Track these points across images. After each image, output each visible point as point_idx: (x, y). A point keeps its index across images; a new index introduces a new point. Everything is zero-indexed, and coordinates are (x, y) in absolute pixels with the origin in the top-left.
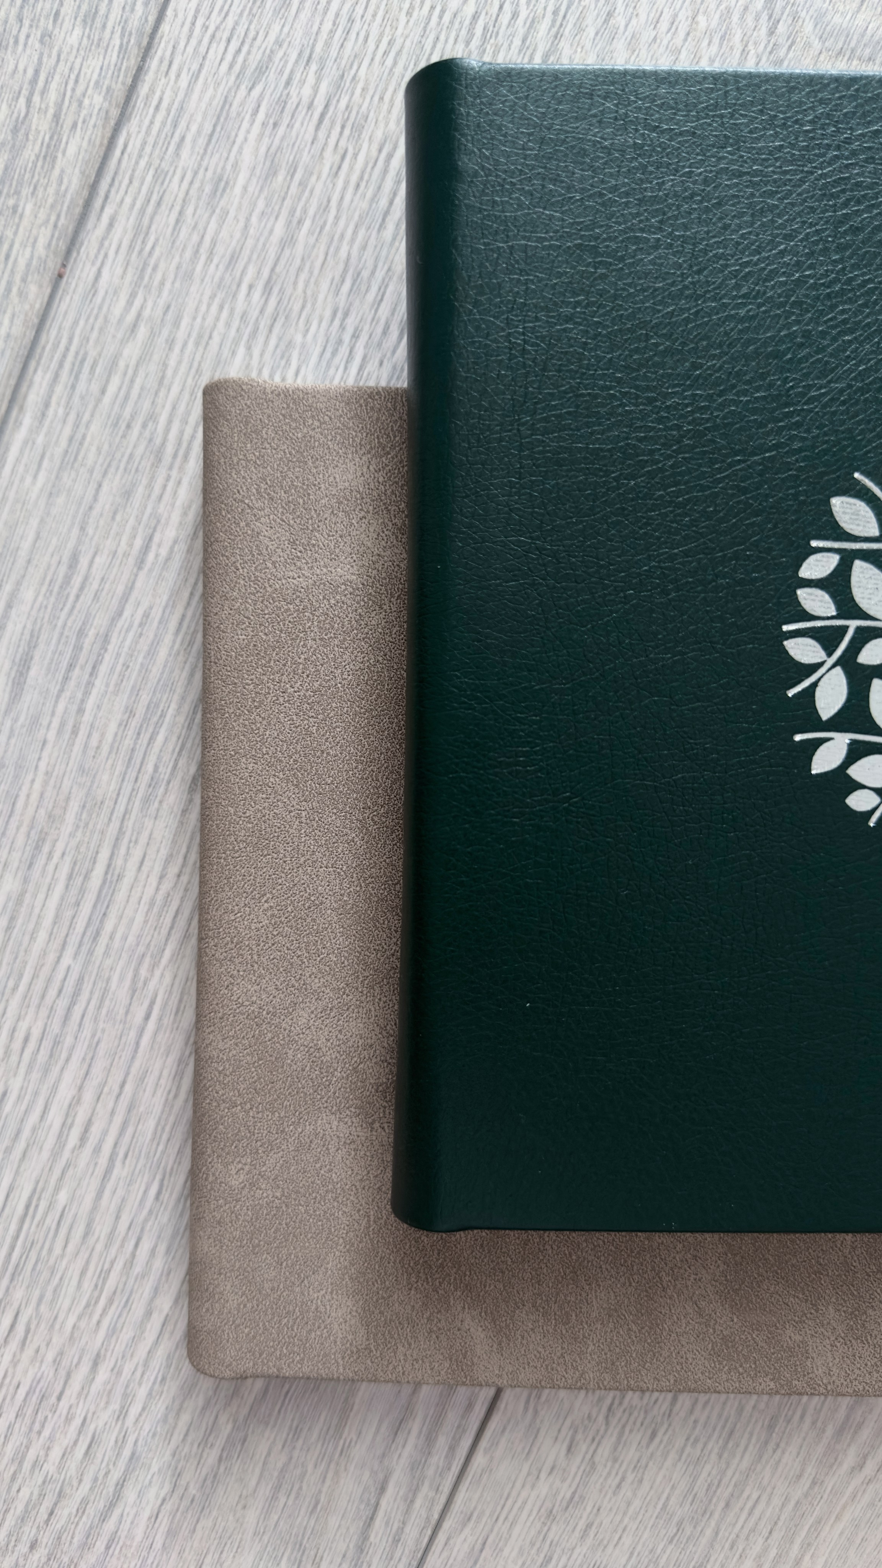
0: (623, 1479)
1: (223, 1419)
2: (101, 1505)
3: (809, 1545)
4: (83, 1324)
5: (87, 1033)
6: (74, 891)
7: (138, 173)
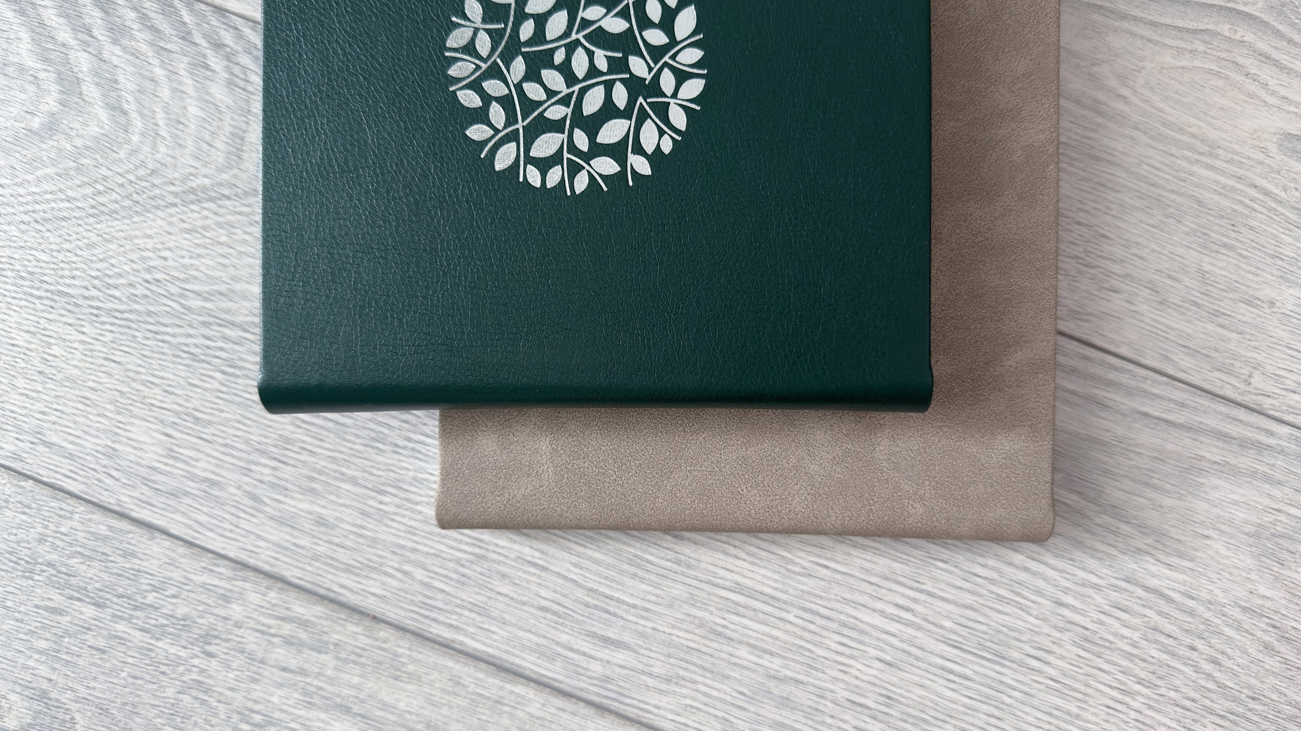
0: (1136, 255)
1: (1098, 521)
2: (1162, 602)
3: (1181, 129)
4: (1035, 612)
5: (838, 606)
6: (746, 612)
7: (315, 571)
